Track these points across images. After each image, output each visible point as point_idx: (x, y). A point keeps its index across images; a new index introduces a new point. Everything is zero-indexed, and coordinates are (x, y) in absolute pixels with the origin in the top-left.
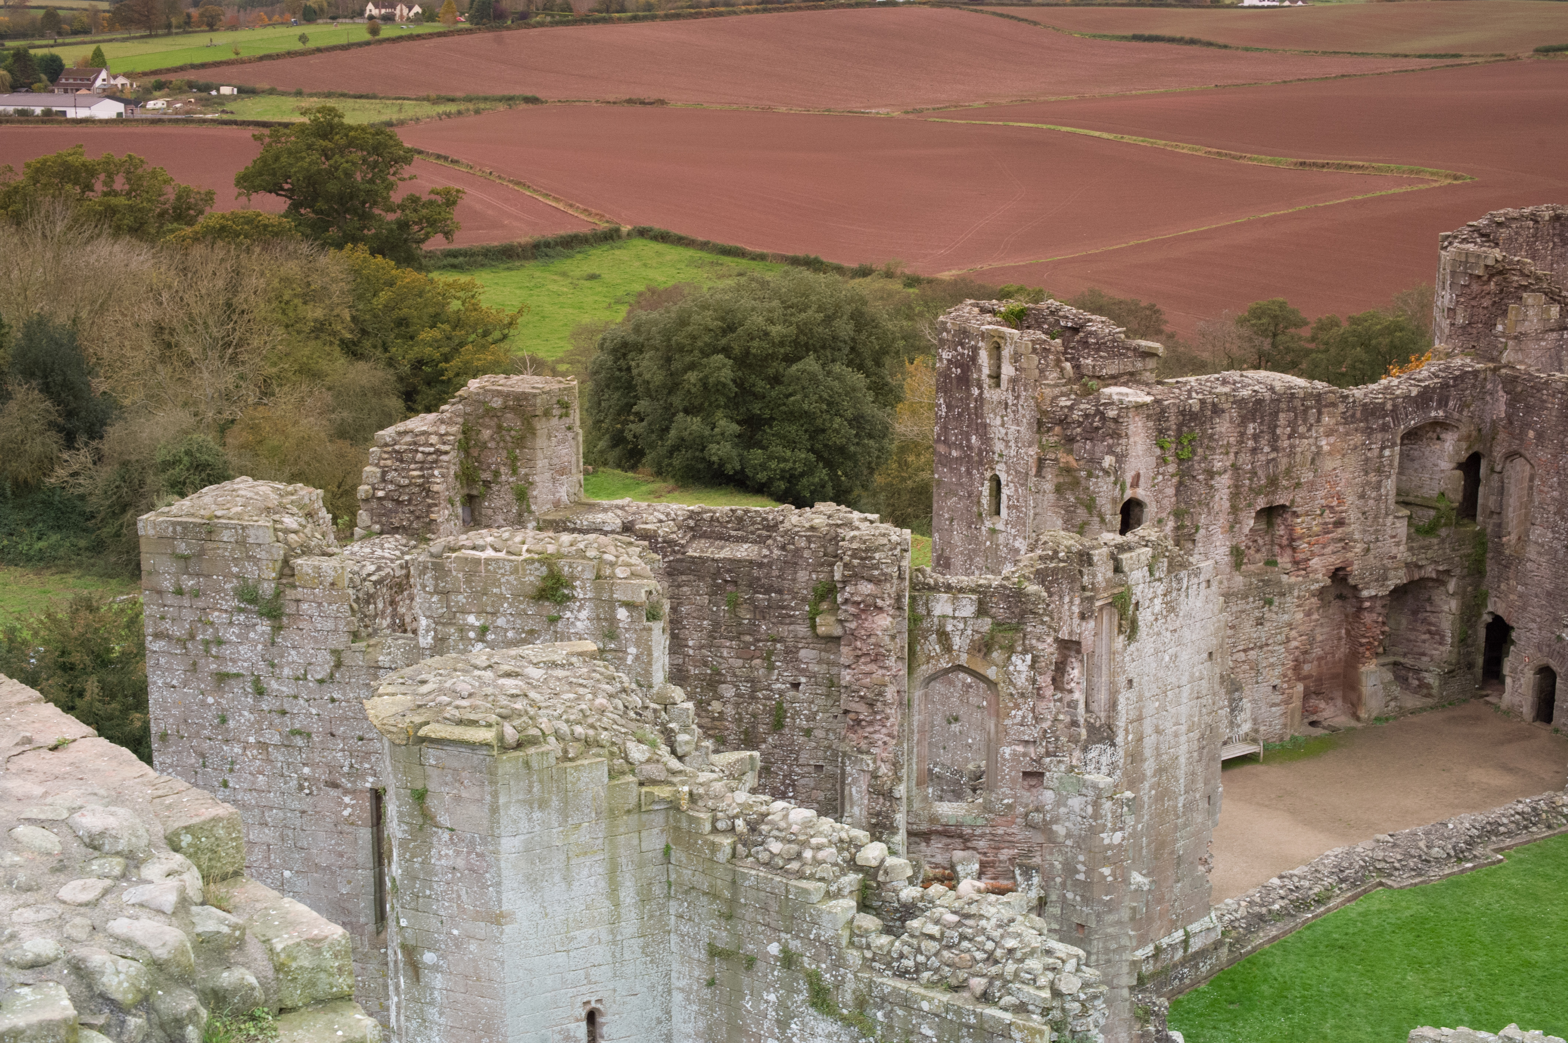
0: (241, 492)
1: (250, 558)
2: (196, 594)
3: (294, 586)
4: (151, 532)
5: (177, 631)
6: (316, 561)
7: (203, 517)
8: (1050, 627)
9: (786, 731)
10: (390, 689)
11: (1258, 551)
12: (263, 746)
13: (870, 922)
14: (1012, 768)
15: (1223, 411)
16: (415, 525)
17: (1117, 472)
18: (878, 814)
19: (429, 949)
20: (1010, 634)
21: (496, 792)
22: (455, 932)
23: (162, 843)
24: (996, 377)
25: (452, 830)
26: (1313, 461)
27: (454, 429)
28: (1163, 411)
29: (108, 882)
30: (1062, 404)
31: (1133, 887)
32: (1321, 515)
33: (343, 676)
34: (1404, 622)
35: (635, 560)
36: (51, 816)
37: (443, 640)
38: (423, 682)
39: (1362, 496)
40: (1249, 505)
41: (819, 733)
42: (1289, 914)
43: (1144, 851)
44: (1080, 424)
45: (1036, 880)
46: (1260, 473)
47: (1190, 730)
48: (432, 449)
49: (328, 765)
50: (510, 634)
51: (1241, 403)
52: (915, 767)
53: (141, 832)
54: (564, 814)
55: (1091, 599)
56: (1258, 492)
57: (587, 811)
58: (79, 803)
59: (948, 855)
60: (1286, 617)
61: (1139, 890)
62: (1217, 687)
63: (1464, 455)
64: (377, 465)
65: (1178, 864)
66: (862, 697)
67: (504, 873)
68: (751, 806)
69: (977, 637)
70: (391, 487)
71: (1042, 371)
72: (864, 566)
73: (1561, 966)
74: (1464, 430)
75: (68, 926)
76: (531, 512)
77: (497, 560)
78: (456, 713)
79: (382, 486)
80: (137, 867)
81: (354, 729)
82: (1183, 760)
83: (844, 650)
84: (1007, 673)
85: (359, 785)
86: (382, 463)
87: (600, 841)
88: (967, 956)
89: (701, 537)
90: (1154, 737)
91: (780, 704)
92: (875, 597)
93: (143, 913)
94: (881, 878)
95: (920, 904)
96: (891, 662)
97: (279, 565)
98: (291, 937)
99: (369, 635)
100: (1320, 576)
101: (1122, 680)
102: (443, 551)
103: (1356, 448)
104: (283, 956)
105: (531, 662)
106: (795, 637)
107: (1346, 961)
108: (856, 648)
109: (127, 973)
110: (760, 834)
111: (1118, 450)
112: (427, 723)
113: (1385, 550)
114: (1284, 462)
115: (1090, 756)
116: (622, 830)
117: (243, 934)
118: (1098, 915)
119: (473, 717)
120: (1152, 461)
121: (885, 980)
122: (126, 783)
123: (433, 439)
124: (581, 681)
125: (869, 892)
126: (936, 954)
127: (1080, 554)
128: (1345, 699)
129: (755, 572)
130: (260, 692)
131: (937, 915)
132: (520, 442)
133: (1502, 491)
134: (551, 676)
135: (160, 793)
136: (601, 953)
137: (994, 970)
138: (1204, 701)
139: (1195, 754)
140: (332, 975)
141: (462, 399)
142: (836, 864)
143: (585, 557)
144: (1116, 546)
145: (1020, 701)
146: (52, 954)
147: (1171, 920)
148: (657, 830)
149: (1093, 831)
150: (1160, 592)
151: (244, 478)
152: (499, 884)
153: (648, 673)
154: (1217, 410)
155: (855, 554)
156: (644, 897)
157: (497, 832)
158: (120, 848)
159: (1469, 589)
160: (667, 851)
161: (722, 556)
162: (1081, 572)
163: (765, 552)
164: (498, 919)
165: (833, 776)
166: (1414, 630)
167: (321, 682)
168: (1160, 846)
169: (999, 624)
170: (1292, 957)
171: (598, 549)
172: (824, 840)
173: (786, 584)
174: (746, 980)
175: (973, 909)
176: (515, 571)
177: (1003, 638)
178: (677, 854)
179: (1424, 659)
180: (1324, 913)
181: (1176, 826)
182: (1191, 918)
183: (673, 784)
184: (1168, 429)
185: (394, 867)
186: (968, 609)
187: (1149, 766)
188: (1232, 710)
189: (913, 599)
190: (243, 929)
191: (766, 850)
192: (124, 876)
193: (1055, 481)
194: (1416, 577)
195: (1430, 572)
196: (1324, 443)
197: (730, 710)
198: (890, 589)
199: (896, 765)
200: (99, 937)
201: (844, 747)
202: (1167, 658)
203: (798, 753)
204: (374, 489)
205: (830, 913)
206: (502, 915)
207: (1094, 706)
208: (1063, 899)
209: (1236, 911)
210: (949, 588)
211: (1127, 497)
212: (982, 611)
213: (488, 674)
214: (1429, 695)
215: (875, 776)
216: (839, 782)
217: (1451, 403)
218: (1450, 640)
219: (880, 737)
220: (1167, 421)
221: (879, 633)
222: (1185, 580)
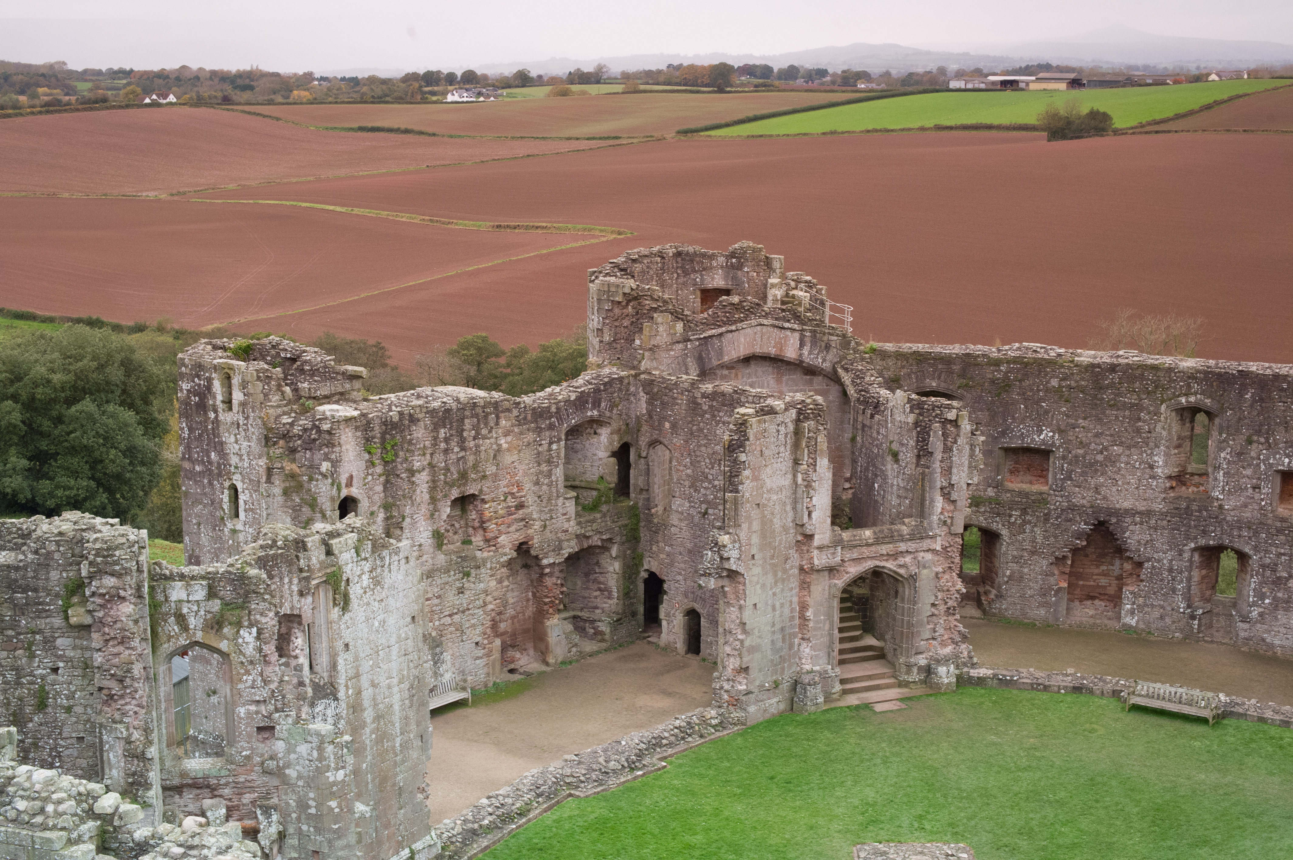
8: (270, 603)
9: (50, 710)
11: (455, 533)
14: (247, 725)
15: (419, 420)
17: (333, 475)
18: (134, 774)
20: (237, 612)
24: (228, 402)
26: (495, 457)
28: (369, 423)
30: (284, 421)
31: (357, 815)
32: (505, 500)
34: (579, 583)
39: (537, 483)
40: (445, 496)
41: (79, 709)
42: (497, 827)
43: (370, 786)
44: (300, 437)
45: (275, 818)
46: (452, 469)
47: (401, 682)
51: (432, 413)
52: (164, 731)
55: (307, 579)
56: (452, 486)
59: (198, 804)
60: (482, 585)
61: (363, 817)
62: (421, 645)
63: (616, 445)
65: (400, 794)
66: (112, 675)
69: (209, 616)
71: (266, 395)
72: (106, 563)
73: (714, 845)
74: (615, 425)
82: (396, 707)
83: (94, 636)
84: (237, 645)
90: (371, 690)
91: (42, 687)
92: (119, 588)
94: (116, 823)
95: (152, 842)
96: (136, 643)
100: (507, 550)
101: (339, 645)
103: (529, 444)
106: (52, 628)
108: (105, 633)
110: (8, 795)
111: (333, 456)
113: (559, 525)
114: (471, 459)
115: (317, 710)
118: (330, 842)
120: (363, 464)
125: (107, 836)
127: (296, 542)
128: (536, 649)
129: (13, 575)
131: (165, 849)
133: (648, 472)
138: (410, 657)
139: (407, 702)
142: (76, 815)
144: (326, 534)
145: (250, 667)
147: (398, 842)
149: (320, 771)
150: (366, 569)
154: (413, 420)
155: (98, 553)
159: (628, 552)
162: (297, 557)
163: (21, 557)
165: (93, 745)
166: (587, 588)
168: (383, 780)
169: (227, 605)
172: (64, 795)
173: (41, 583)
175: (196, 841)
177: (232, 616)
179: (598, 611)
180: (525, 823)
181: (395, 762)
182: (415, 838)
184: (373, 437)
186: (200, 593)
187: (368, 715)
188: (435, 663)
189: (152, 588)
191: (13, 808)
193: (283, 485)
194: (585, 545)
195: (596, 541)
196: (502, 441)
198: (131, 580)
199: (147, 731)
201: (101, 719)
202: (377, 624)
203: (61, 728)
205: (71, 857)
207: (317, 668)
208: (300, 832)
209: (453, 829)
210: (182, 577)
211: (343, 495)
212: (212, 594)
214: (603, 640)
215: (128, 742)
216: (98, 750)
217: (603, 404)
218: (616, 595)
219: (131, 708)
220: (372, 430)
221: (124, 619)
222: (387, 558)
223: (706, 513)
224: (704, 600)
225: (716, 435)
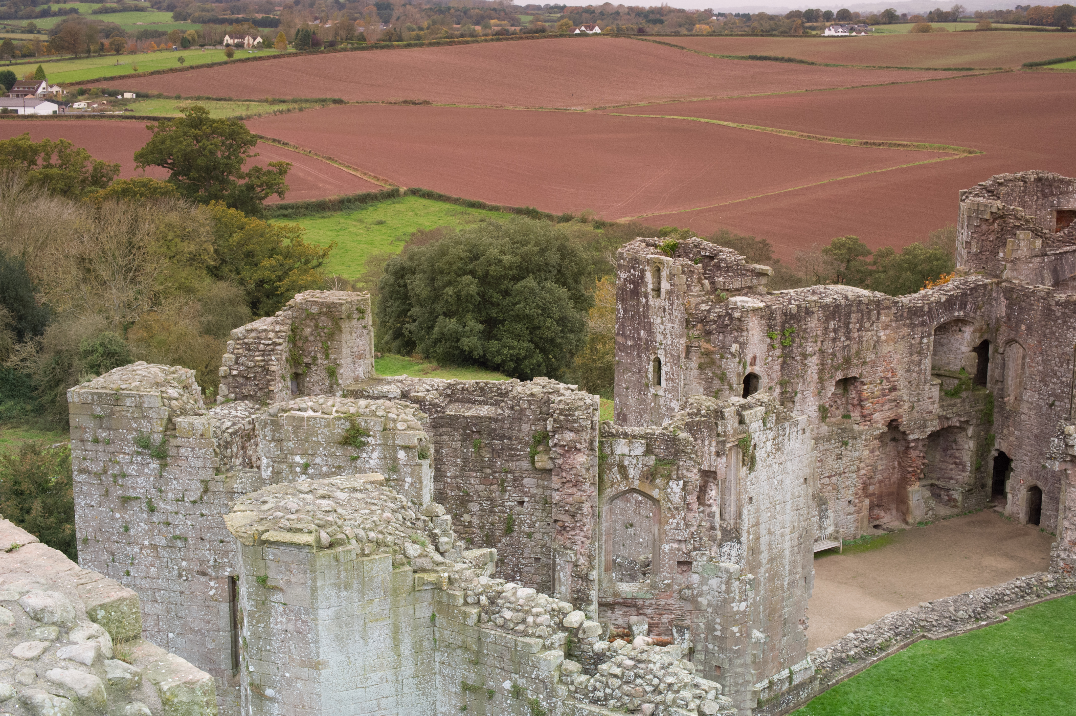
0: (139, 372)
1: (144, 417)
2: (108, 442)
3: (175, 437)
4: (77, 400)
5: (94, 468)
6: (190, 419)
7: (112, 389)
8: (695, 462)
9: (515, 534)
10: (242, 507)
11: (837, 408)
12: (154, 547)
13: (573, 666)
14: (670, 559)
15: (813, 313)
16: (258, 394)
17: (740, 355)
18: (578, 591)
19: (269, 687)
20: (668, 467)
21: (315, 577)
22: (287, 675)
23: (84, 616)
24: (657, 290)
25: (285, 604)
26: (874, 347)
27: (285, 328)
28: (772, 313)
29: (47, 644)
30: (703, 308)
31: (754, 640)
32: (881, 383)
33: (209, 499)
34: (938, 456)
35: (410, 417)
36: (7, 598)
37: (278, 473)
38: (265, 502)
39: (908, 370)
40: (831, 377)
41: (537, 536)
42: (861, 658)
43: (761, 615)
44: (715, 322)
45: (687, 636)
46: (839, 355)
47: (792, 532)
48: (270, 342)
49: (199, 560)
50: (324, 469)
51: (825, 307)
52: (603, 558)
53: (70, 608)
54: (362, 593)
55: (723, 443)
56: (837, 368)
57: (378, 590)
58: (26, 589)
59: (626, 619)
60: (857, 453)
61: (758, 642)
62: (810, 502)
63: (978, 342)
64: (232, 353)
65: (785, 624)
66: (566, 511)
67: (321, 634)
68: (491, 587)
69: (645, 469)
70: (242, 368)
71: (688, 286)
72: (567, 421)
73: (1047, 692)
74: (977, 325)
75: (19, 675)
76: (338, 385)
77: (315, 418)
78: (288, 523)
79: (236, 367)
80: (67, 633)
81: (217, 535)
82: (787, 552)
83: (554, 478)
84: (666, 493)
85: (220, 573)
86: (236, 351)
87: (387, 611)
88: (640, 689)
89: (455, 401)
90: (767, 537)
91: (510, 516)
92: (575, 442)
93: (71, 665)
94: (580, 636)
95: (608, 653)
96: (586, 486)
97: (165, 422)
98: (174, 681)
99: (227, 470)
100: (880, 425)
101: (745, 498)
102: (278, 412)
103: (904, 337)
104: (168, 694)
105: (339, 488)
106: (521, 469)
107: (900, 690)
108: (562, 477)
109: (60, 707)
110: (497, 606)
111: (741, 340)
112: (267, 531)
113: (924, 407)
114: (855, 347)
115: (723, 550)
116: (402, 604)
117: (141, 679)
118: (730, 660)
119: (299, 526)
120: (765, 347)
121: (584, 706)
122: (60, 575)
123: (271, 335)
124: (373, 501)
125: (572, 645)
126: (619, 688)
127: (716, 411)
128: (898, 509)
129: (493, 425)
130: (152, 510)
131: (619, 661)
132: (331, 336)
133: (1004, 366)
134: (353, 498)
135: (83, 581)
136: (388, 689)
137: (658, 698)
138: (801, 512)
139: (796, 548)
140: (202, 707)
141: (291, 307)
142: (549, 626)
143: (376, 416)
144: (740, 406)
145: (675, 512)
146: (7, 694)
147: (780, 663)
148: (426, 604)
149: (726, 602)
150: (770, 437)
151: (141, 362)
152: (317, 641)
153: (419, 495)
154: (808, 312)
155: (561, 412)
156: (418, 650)
157: (316, 605)
158: (55, 620)
159: (982, 433)
160: (433, 618)
161: (470, 414)
162: (716, 424)
163: (500, 411)
164: (316, 666)
165: (547, 565)
166: (945, 461)
167: (194, 502)
168: (772, 611)
169: (660, 460)
170: (863, 687)
171: (385, 410)
172: (541, 610)
173: (514, 433)
174: (488, 706)
175: (644, 656)
176: (328, 425)
177: (663, 470)
178: (440, 620)
179: (952, 482)
180: (885, 657)
181: (783, 598)
182: (794, 661)
183: (437, 572)
184: (775, 325)
185: (245, 631)
186: (639, 449)
187: (764, 557)
188: (821, 518)
189: (601, 443)
190: (140, 676)
191: (501, 617)
192: (58, 639)
193: (699, 361)
194: (946, 425)
195: (955, 422)
196: (882, 334)
197: (476, 520)
198: (586, 436)
199: (590, 557)
200: (41, 682)
201: (555, 545)
202: (776, 483)
203: (523, 549)
204: (231, 369)
205: (545, 660)
206: (319, 663)
207: (726, 516)
208: (706, 649)
209: (825, 656)
210: (626, 435)
211: (747, 372)
212: (649, 451)
213: (310, 497)
214: (955, 507)
215: (576, 565)
216: (552, 568)
217: (968, 307)
218: (969, 469)
219: (580, 538)
220: (775, 320)
221: (578, 467)
222: (788, 429)
223: (1053, 404)
224: (1046, 479)
225: (1066, 339)
